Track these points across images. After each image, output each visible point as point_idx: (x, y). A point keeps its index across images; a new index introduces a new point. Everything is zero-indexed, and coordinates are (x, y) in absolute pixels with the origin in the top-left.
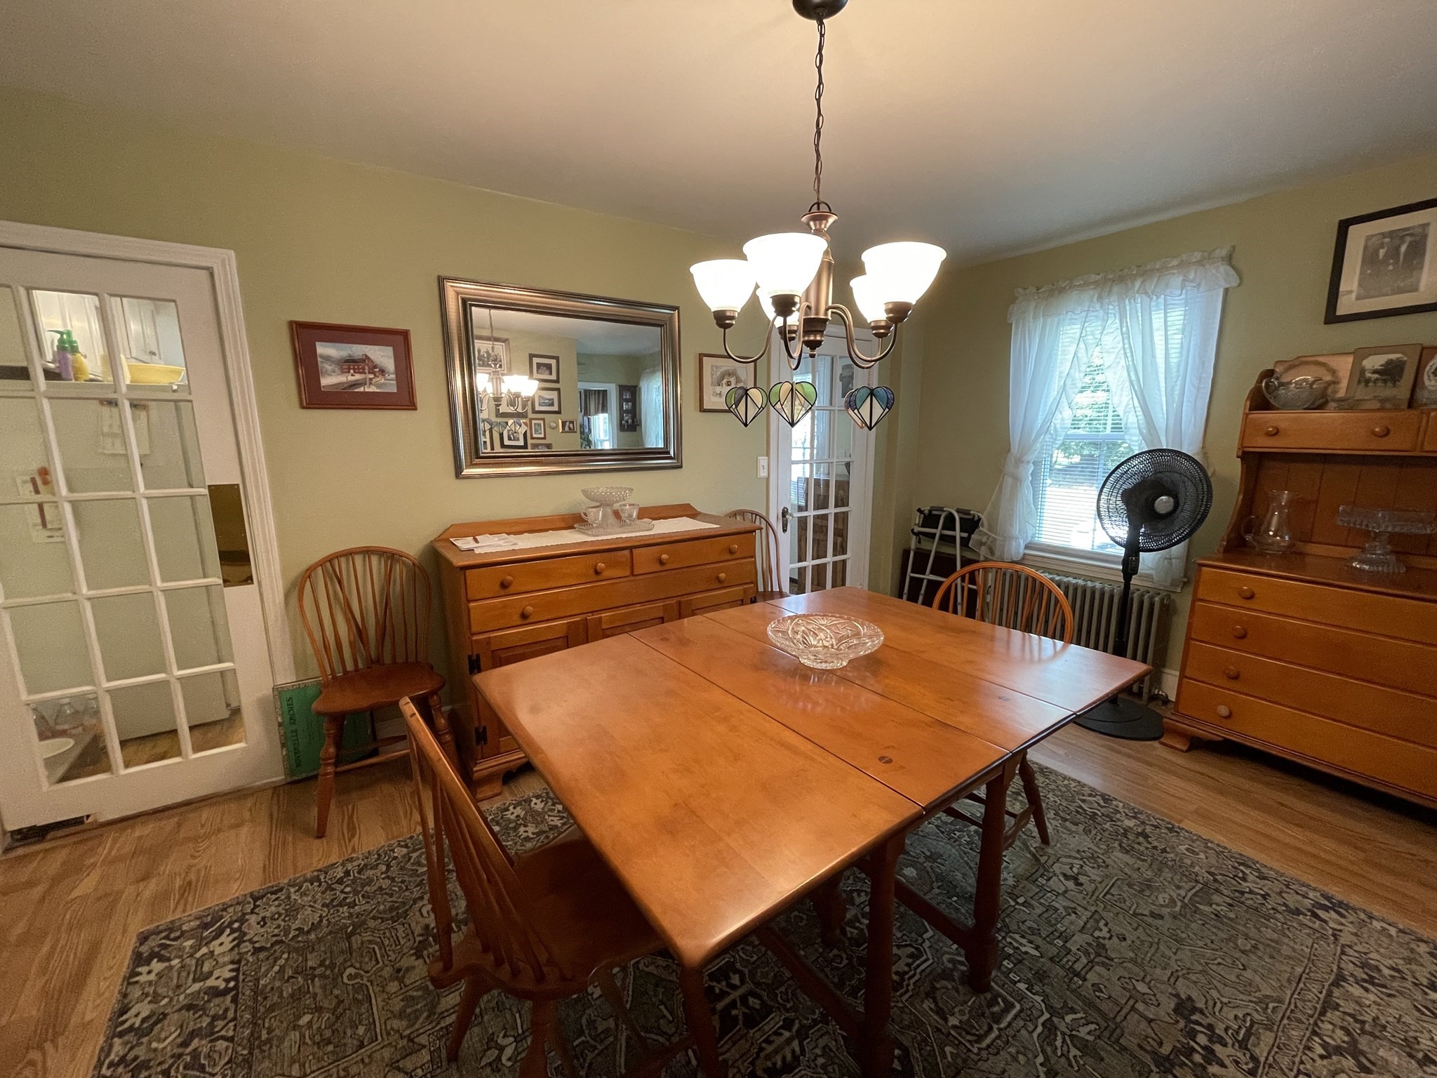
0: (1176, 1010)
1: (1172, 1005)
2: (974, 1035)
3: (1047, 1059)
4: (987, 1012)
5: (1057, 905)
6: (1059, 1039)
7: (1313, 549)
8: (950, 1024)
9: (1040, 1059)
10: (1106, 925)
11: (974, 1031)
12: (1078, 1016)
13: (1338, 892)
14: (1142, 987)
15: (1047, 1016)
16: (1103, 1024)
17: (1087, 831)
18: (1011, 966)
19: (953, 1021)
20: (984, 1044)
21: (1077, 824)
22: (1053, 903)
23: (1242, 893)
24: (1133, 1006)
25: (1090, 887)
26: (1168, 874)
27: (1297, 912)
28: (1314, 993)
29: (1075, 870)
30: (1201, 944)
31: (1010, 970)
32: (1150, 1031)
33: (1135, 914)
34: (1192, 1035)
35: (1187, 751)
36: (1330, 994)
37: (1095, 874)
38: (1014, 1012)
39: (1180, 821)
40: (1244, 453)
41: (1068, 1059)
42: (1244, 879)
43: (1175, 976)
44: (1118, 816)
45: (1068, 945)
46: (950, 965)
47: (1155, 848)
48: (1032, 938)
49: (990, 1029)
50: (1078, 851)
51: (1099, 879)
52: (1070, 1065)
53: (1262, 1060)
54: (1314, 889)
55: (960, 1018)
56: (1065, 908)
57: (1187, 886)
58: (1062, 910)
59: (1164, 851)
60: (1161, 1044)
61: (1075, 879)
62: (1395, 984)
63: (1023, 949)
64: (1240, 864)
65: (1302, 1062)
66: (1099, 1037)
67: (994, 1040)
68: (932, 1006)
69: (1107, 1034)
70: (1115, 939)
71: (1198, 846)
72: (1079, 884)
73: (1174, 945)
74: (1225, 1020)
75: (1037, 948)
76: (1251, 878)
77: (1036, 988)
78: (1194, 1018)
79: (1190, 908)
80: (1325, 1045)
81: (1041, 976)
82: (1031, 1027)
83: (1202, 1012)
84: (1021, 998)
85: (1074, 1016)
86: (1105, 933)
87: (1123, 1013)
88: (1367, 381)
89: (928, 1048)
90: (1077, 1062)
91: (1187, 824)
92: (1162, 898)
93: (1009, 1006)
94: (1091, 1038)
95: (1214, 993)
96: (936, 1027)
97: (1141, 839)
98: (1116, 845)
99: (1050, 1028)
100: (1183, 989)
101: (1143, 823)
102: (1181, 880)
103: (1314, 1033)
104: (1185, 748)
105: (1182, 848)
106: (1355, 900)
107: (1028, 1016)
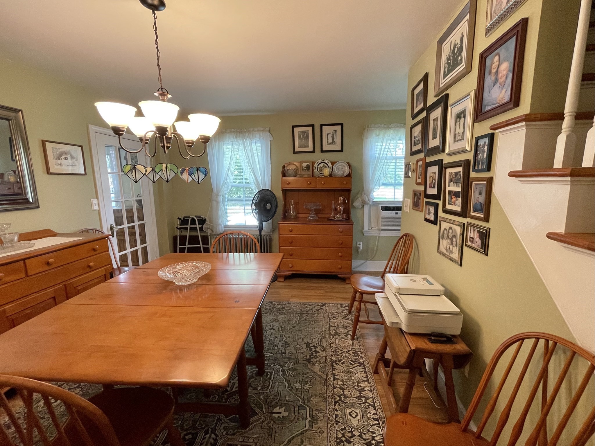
0: (307, 347)
1: (305, 346)
2: (266, 387)
3: (286, 379)
4: (267, 379)
5: (271, 338)
6: (287, 372)
7: (300, 215)
8: (259, 390)
9: (284, 380)
10: (285, 336)
11: (266, 386)
12: (288, 363)
13: (323, 302)
14: (298, 346)
15: (281, 368)
16: (294, 361)
17: (270, 314)
18: (267, 362)
19: (259, 388)
20: (270, 388)
21: (267, 313)
22: (270, 339)
23: (308, 311)
24: (298, 352)
25: (277, 329)
26: (292, 315)
27: (319, 310)
28: (327, 326)
29: (272, 326)
30: (305, 328)
31: (267, 364)
32: (304, 355)
33: (290, 329)
34: (311, 350)
35: (284, 281)
36: (329, 324)
37: (277, 325)
38: (273, 374)
39: (289, 300)
40: (283, 189)
41: (290, 375)
42: (307, 308)
43: (303, 339)
44: (276, 306)
45: (278, 347)
46: (251, 374)
47: (287, 310)
48: (269, 351)
49: (270, 382)
50: (270, 321)
51: (278, 325)
52: (292, 376)
53: (324, 346)
54: (319, 303)
55: (261, 386)
56: (274, 338)
57: (297, 316)
58: (273, 339)
59: (289, 310)
60: (307, 357)
61: (273, 329)
62: (338, 316)
63: (268, 356)
64: (305, 304)
65: (330, 342)
66: (294, 365)
67: (272, 385)
68: (252, 389)
69: (296, 363)
70: (288, 339)
71: (296, 305)
72: (274, 330)
73: (300, 332)
74: (316, 342)
75: (271, 353)
76: (308, 307)
77: (276, 363)
78: (310, 346)
79: (300, 320)
80: (332, 336)
81: (276, 359)
82: (279, 374)
83: (311, 344)
84: (273, 369)
85: (287, 364)
86: (285, 339)
87: (297, 355)
88: (304, 170)
89: (256, 401)
90: (292, 374)
91: (291, 300)
92: (294, 322)
93: (271, 373)
94: (293, 366)
95: (312, 338)
96: (255, 394)
97: (283, 309)
98: (278, 314)
99: (283, 371)
100: (306, 341)
101: (282, 305)
102: (296, 315)
103: (330, 334)
104: (283, 280)
105: (293, 307)
106: (326, 302)
107: (277, 372)
